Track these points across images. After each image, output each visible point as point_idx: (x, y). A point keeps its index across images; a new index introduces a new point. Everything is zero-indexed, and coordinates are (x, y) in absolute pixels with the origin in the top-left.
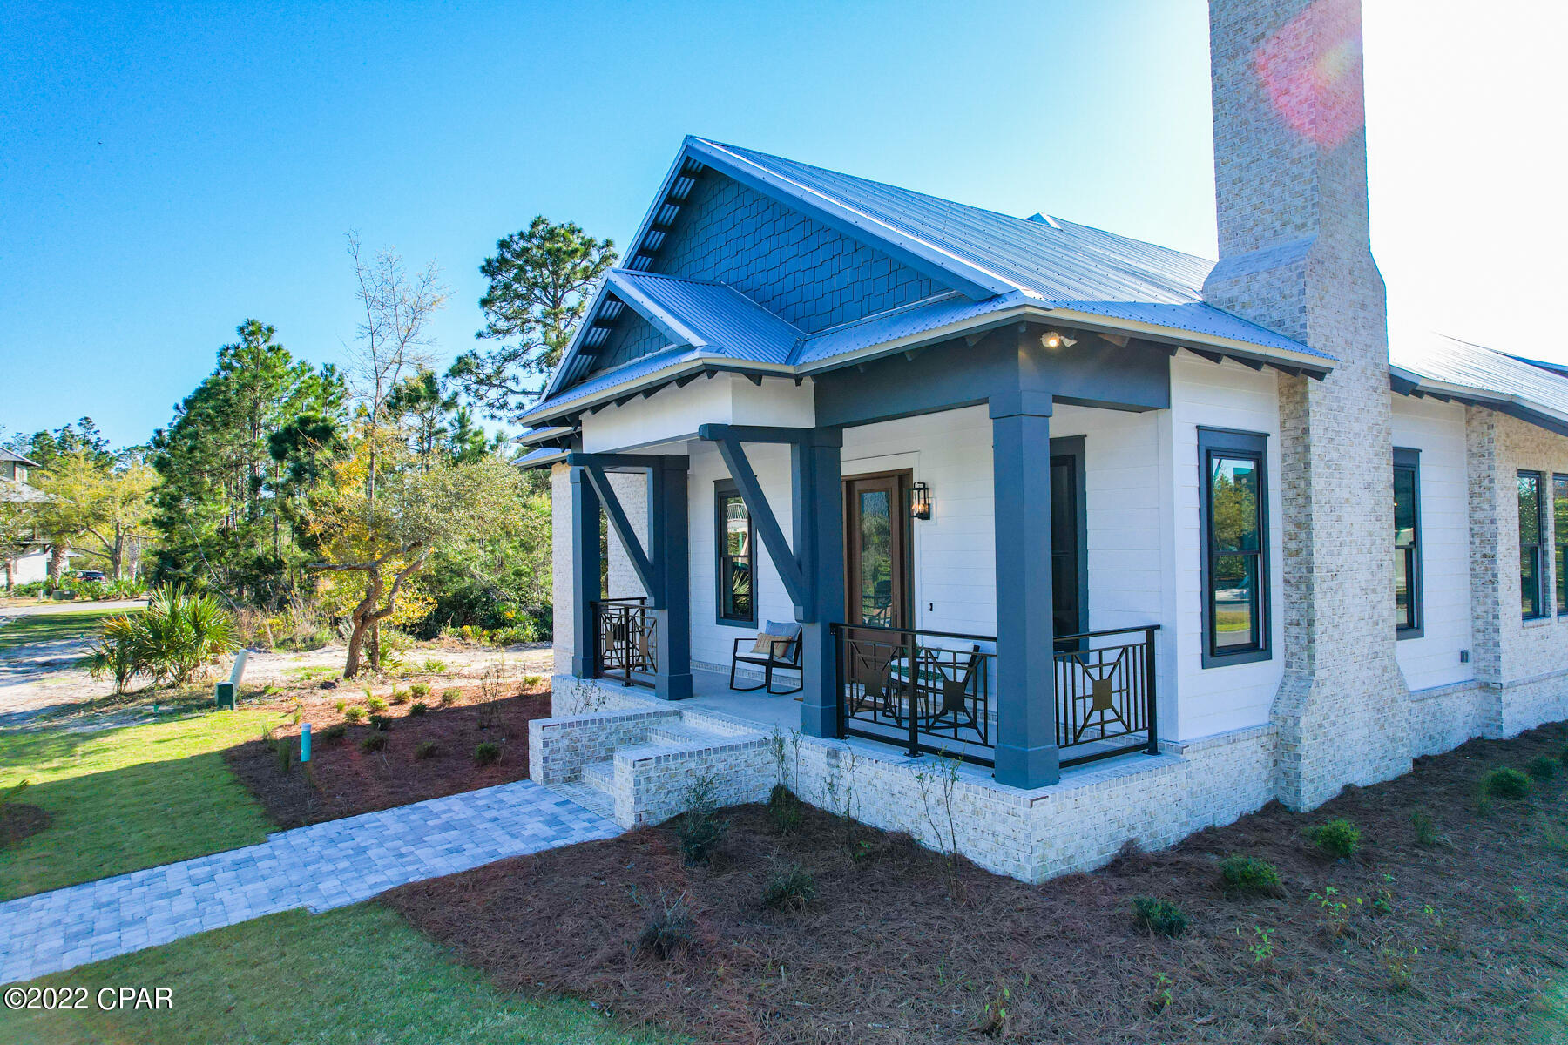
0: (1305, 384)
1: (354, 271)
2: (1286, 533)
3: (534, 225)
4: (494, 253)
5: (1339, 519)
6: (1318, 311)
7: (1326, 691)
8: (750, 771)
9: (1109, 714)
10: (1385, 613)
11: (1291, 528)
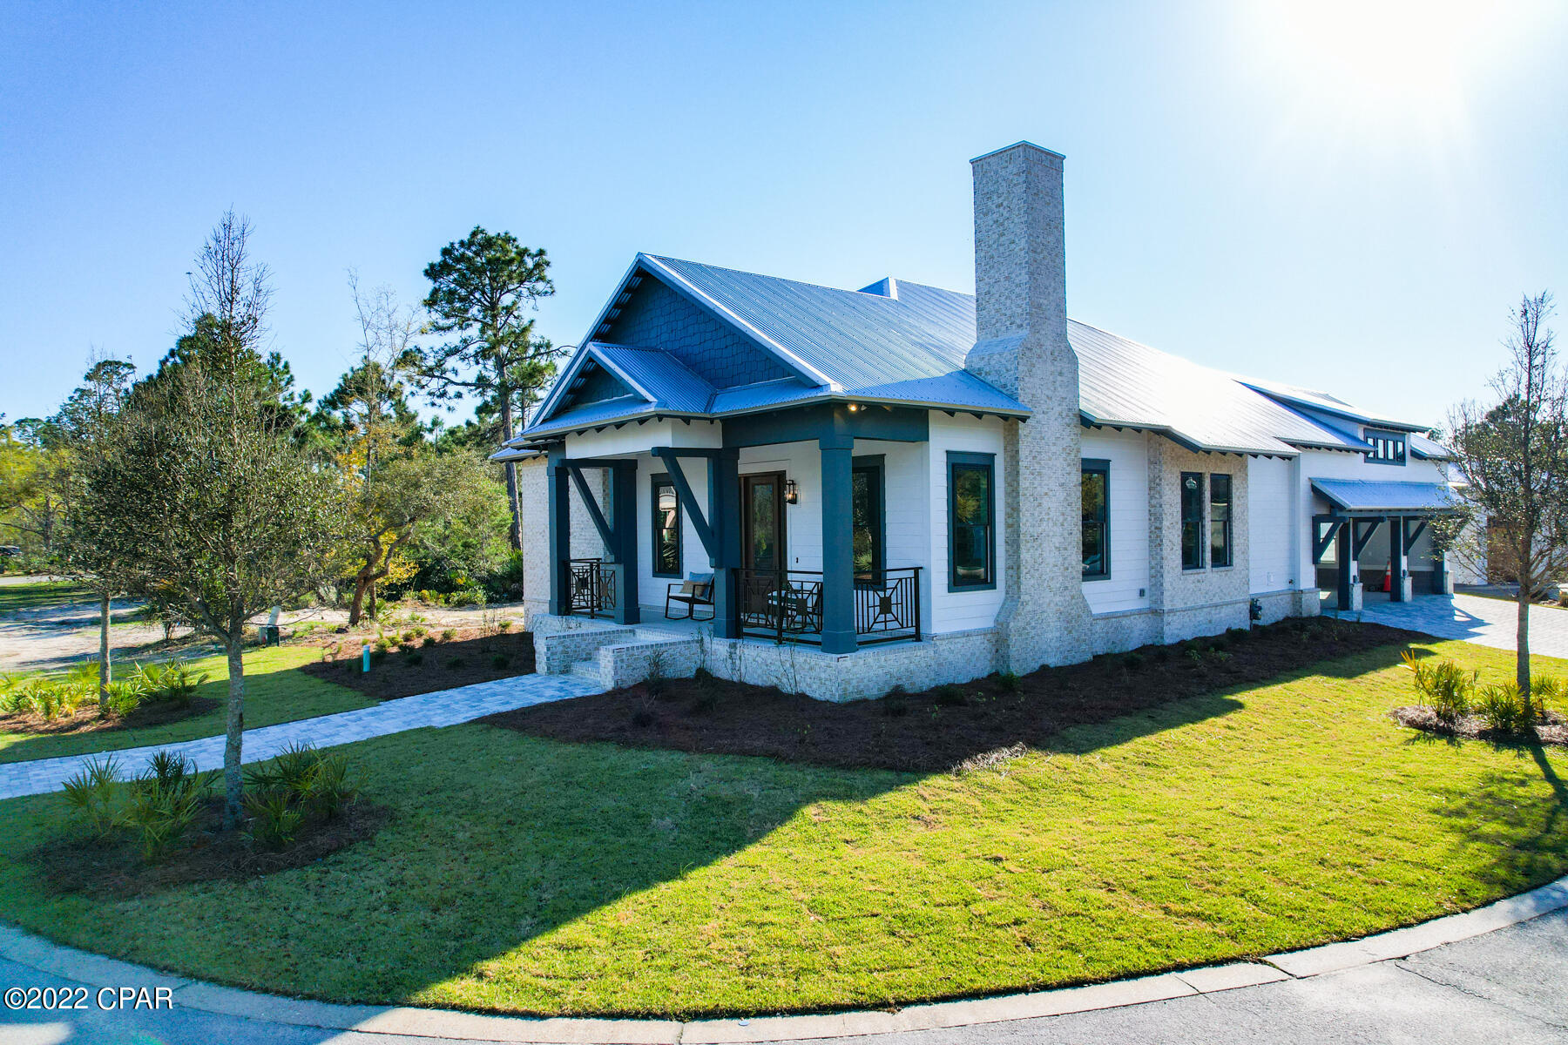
0: (1017, 424)
1: (353, 299)
2: (1007, 514)
3: (474, 234)
4: (438, 259)
5: (1040, 505)
6: (1027, 379)
7: (1029, 608)
8: (682, 658)
9: (889, 617)
10: (1074, 563)
11: (1009, 510)
